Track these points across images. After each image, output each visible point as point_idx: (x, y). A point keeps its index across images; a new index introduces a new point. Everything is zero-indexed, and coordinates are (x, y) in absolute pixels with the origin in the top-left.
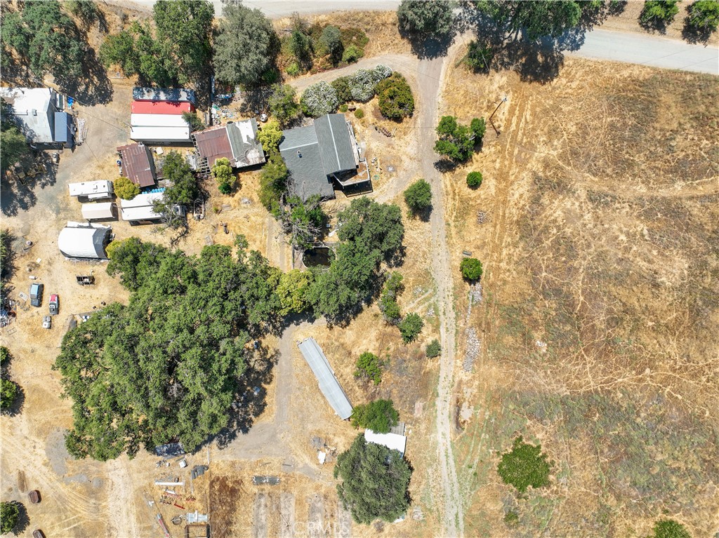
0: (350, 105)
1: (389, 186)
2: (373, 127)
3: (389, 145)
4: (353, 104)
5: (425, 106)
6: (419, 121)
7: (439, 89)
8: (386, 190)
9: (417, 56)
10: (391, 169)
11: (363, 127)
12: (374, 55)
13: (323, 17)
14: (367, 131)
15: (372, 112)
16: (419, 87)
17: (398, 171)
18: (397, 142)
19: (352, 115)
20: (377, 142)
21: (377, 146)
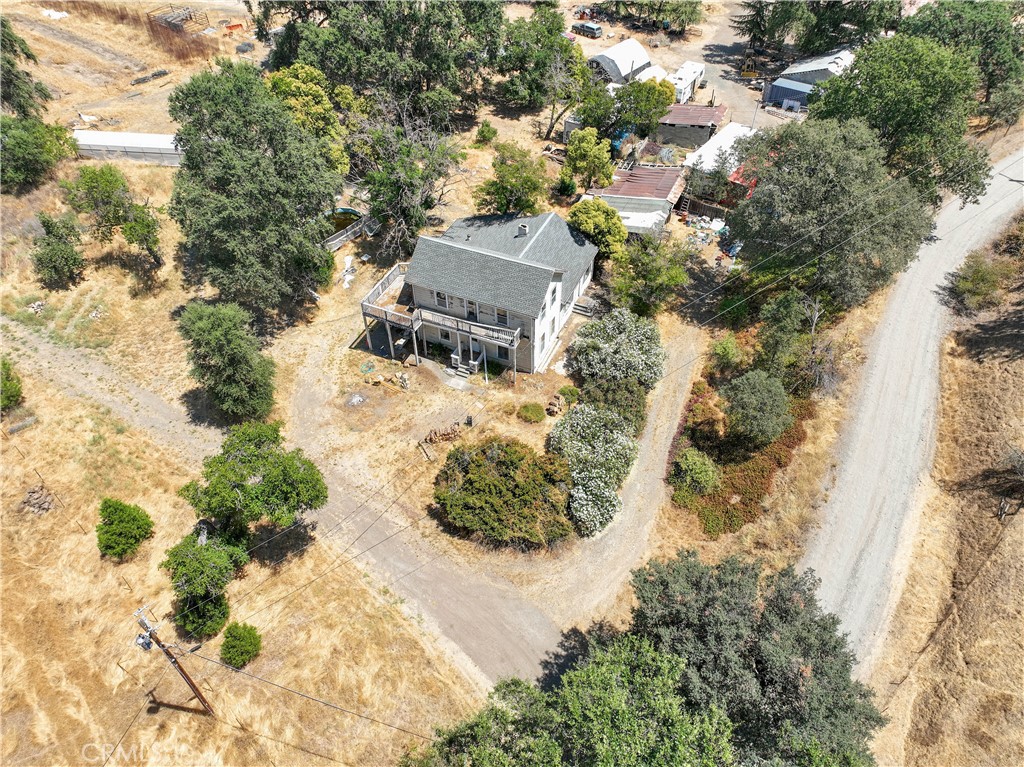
1: (329, 379)
3: (408, 427)
5: (425, 559)
6: (403, 522)
7: (436, 631)
8: (326, 369)
9: (583, 629)
10: (356, 399)
11: (495, 403)
12: (660, 529)
13: (828, 436)
14: (480, 406)
16: (486, 580)
17: (337, 411)
18: (401, 446)
19: (541, 400)
20: (438, 411)
21: (430, 405)
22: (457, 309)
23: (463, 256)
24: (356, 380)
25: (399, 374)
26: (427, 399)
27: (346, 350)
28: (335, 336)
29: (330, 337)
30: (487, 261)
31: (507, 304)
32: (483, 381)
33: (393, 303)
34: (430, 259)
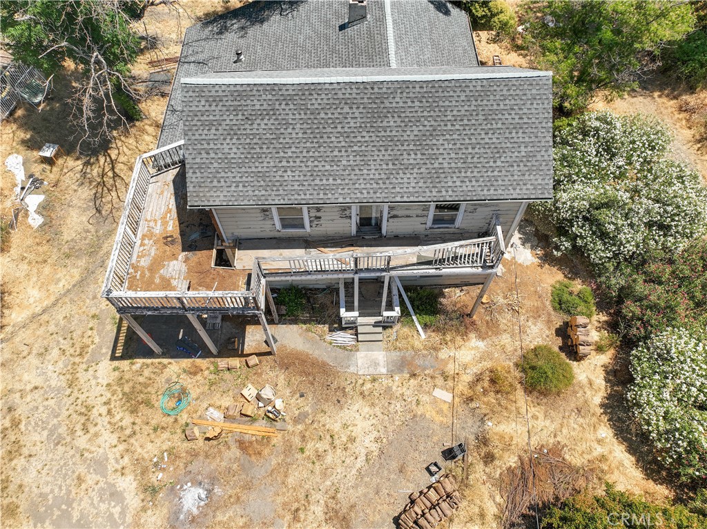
0: (592, 329)
1: (99, 465)
2: (467, 434)
4: (600, 349)
8: (82, 441)
10: (191, 498)
11: (467, 378)
14: (444, 395)
15: (556, 450)
19: (540, 334)
20: (374, 447)
21: (352, 440)
22: (332, 224)
23: (315, 102)
24: (165, 441)
25: (250, 391)
26: (337, 427)
27: (106, 369)
28: (65, 344)
29: (55, 352)
30: (381, 98)
31: (468, 186)
32: (418, 335)
33: (174, 257)
34: (232, 132)
